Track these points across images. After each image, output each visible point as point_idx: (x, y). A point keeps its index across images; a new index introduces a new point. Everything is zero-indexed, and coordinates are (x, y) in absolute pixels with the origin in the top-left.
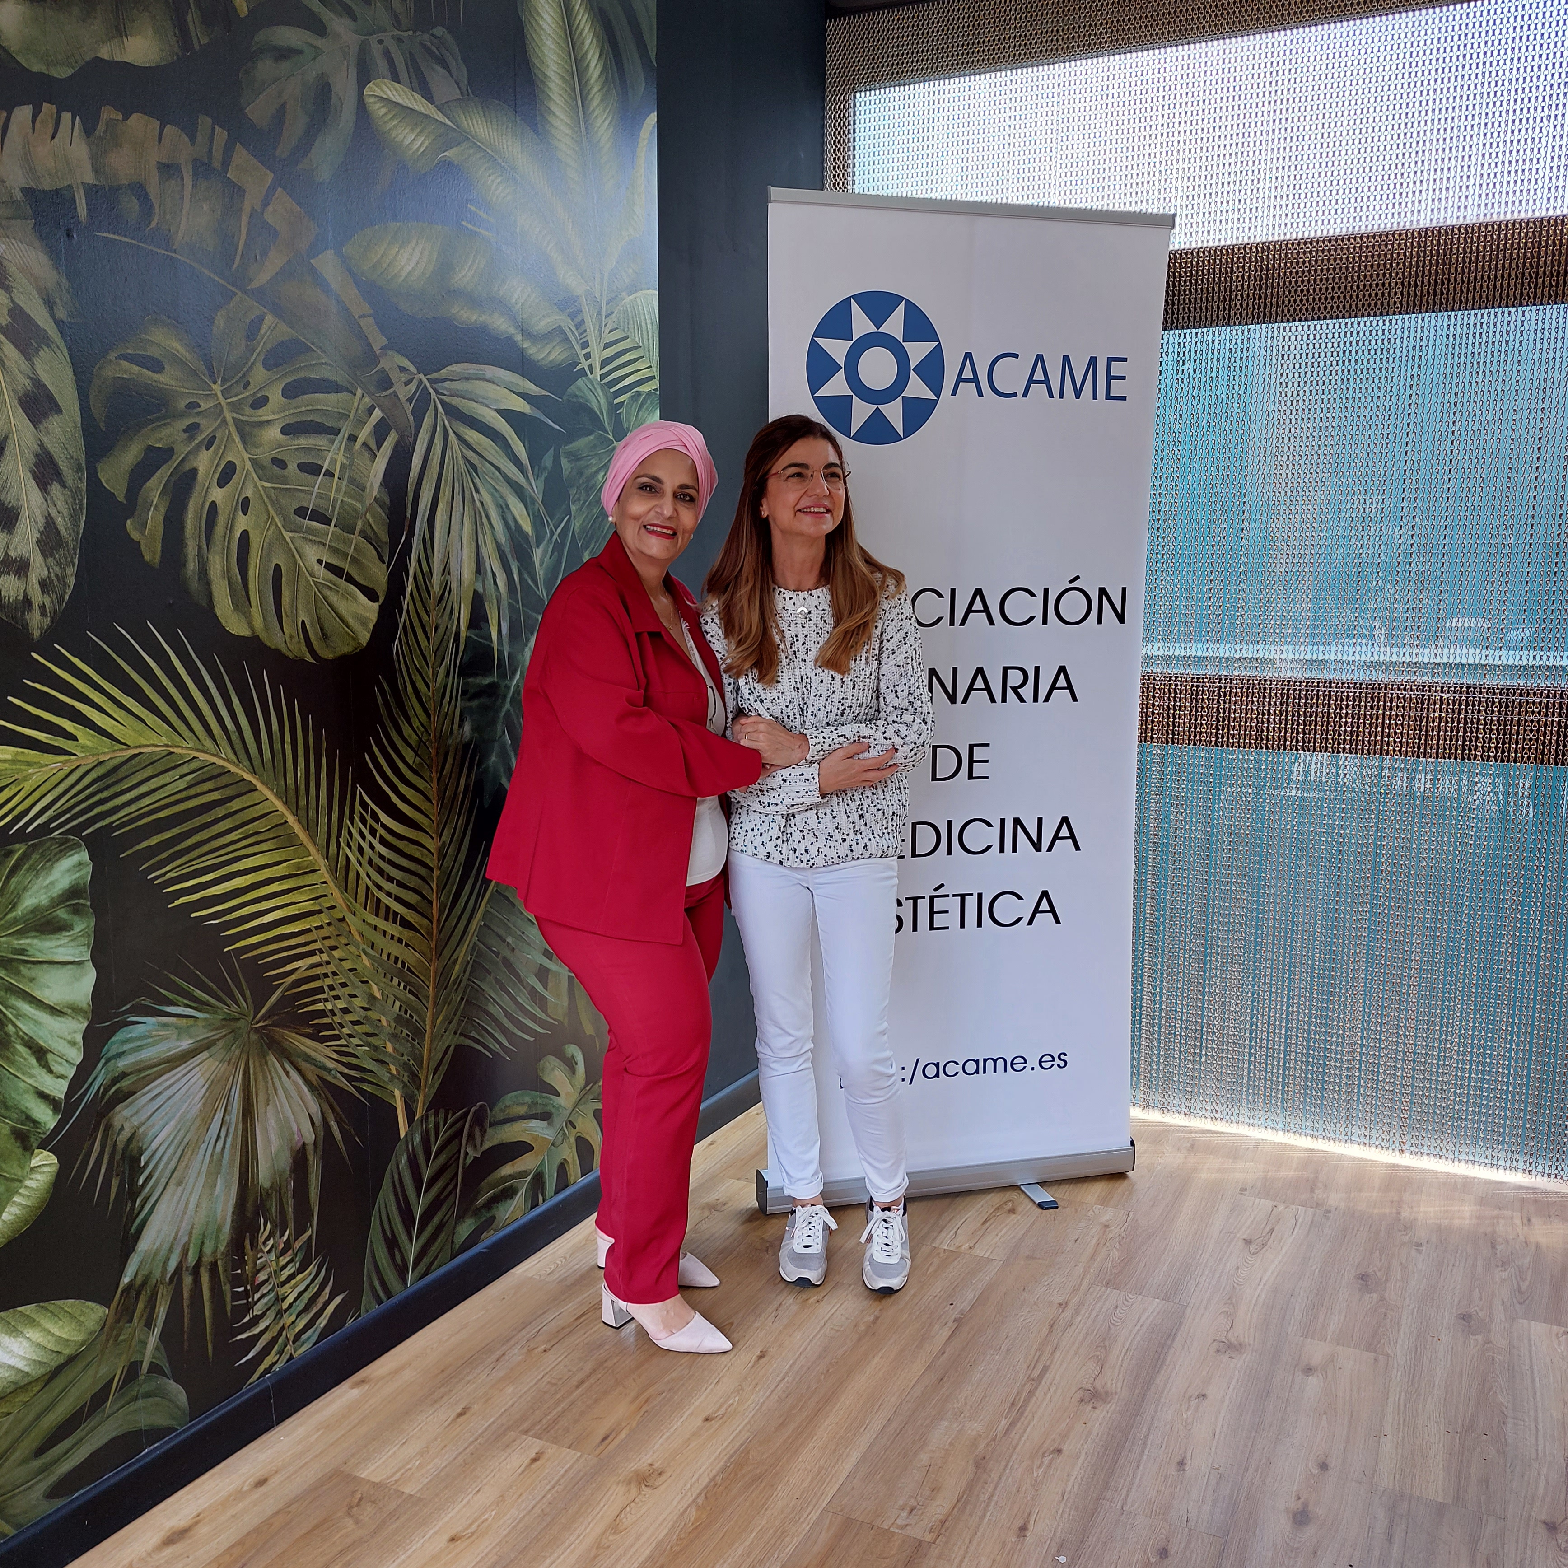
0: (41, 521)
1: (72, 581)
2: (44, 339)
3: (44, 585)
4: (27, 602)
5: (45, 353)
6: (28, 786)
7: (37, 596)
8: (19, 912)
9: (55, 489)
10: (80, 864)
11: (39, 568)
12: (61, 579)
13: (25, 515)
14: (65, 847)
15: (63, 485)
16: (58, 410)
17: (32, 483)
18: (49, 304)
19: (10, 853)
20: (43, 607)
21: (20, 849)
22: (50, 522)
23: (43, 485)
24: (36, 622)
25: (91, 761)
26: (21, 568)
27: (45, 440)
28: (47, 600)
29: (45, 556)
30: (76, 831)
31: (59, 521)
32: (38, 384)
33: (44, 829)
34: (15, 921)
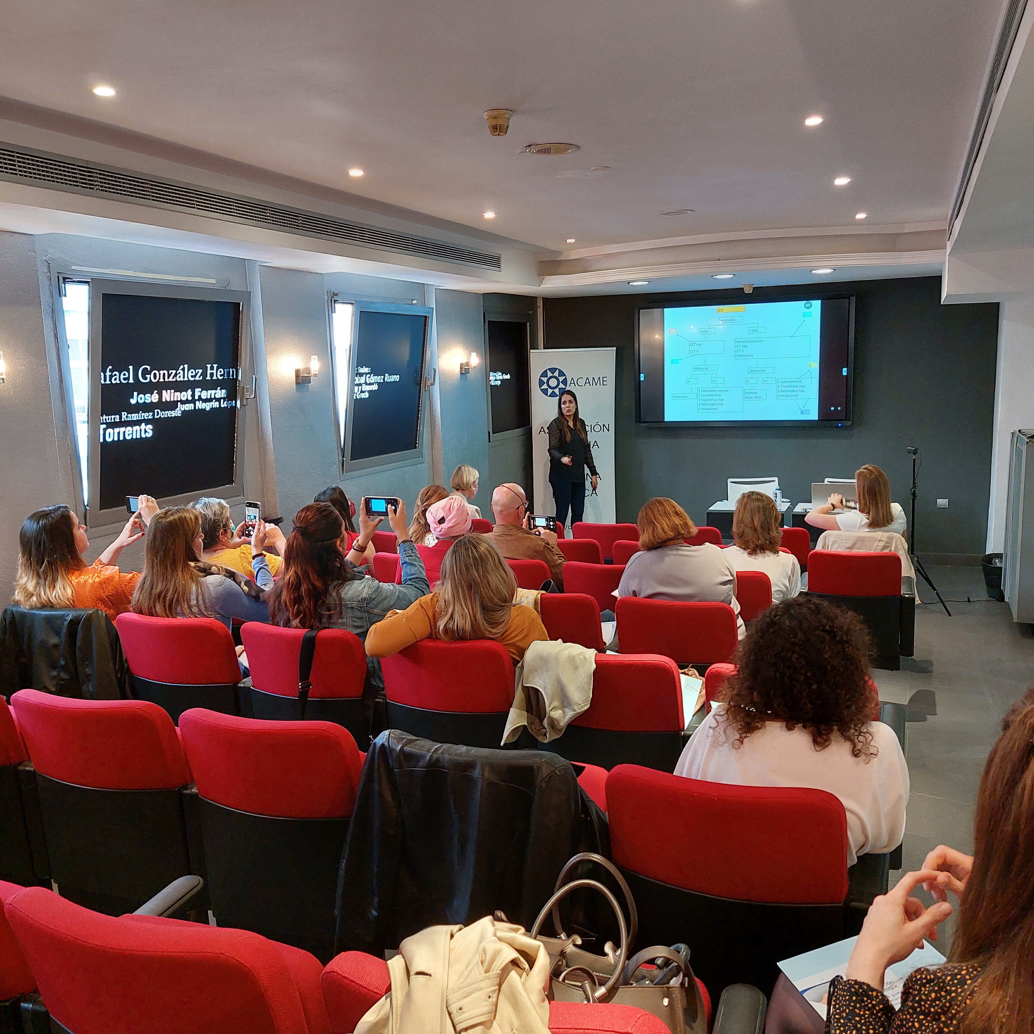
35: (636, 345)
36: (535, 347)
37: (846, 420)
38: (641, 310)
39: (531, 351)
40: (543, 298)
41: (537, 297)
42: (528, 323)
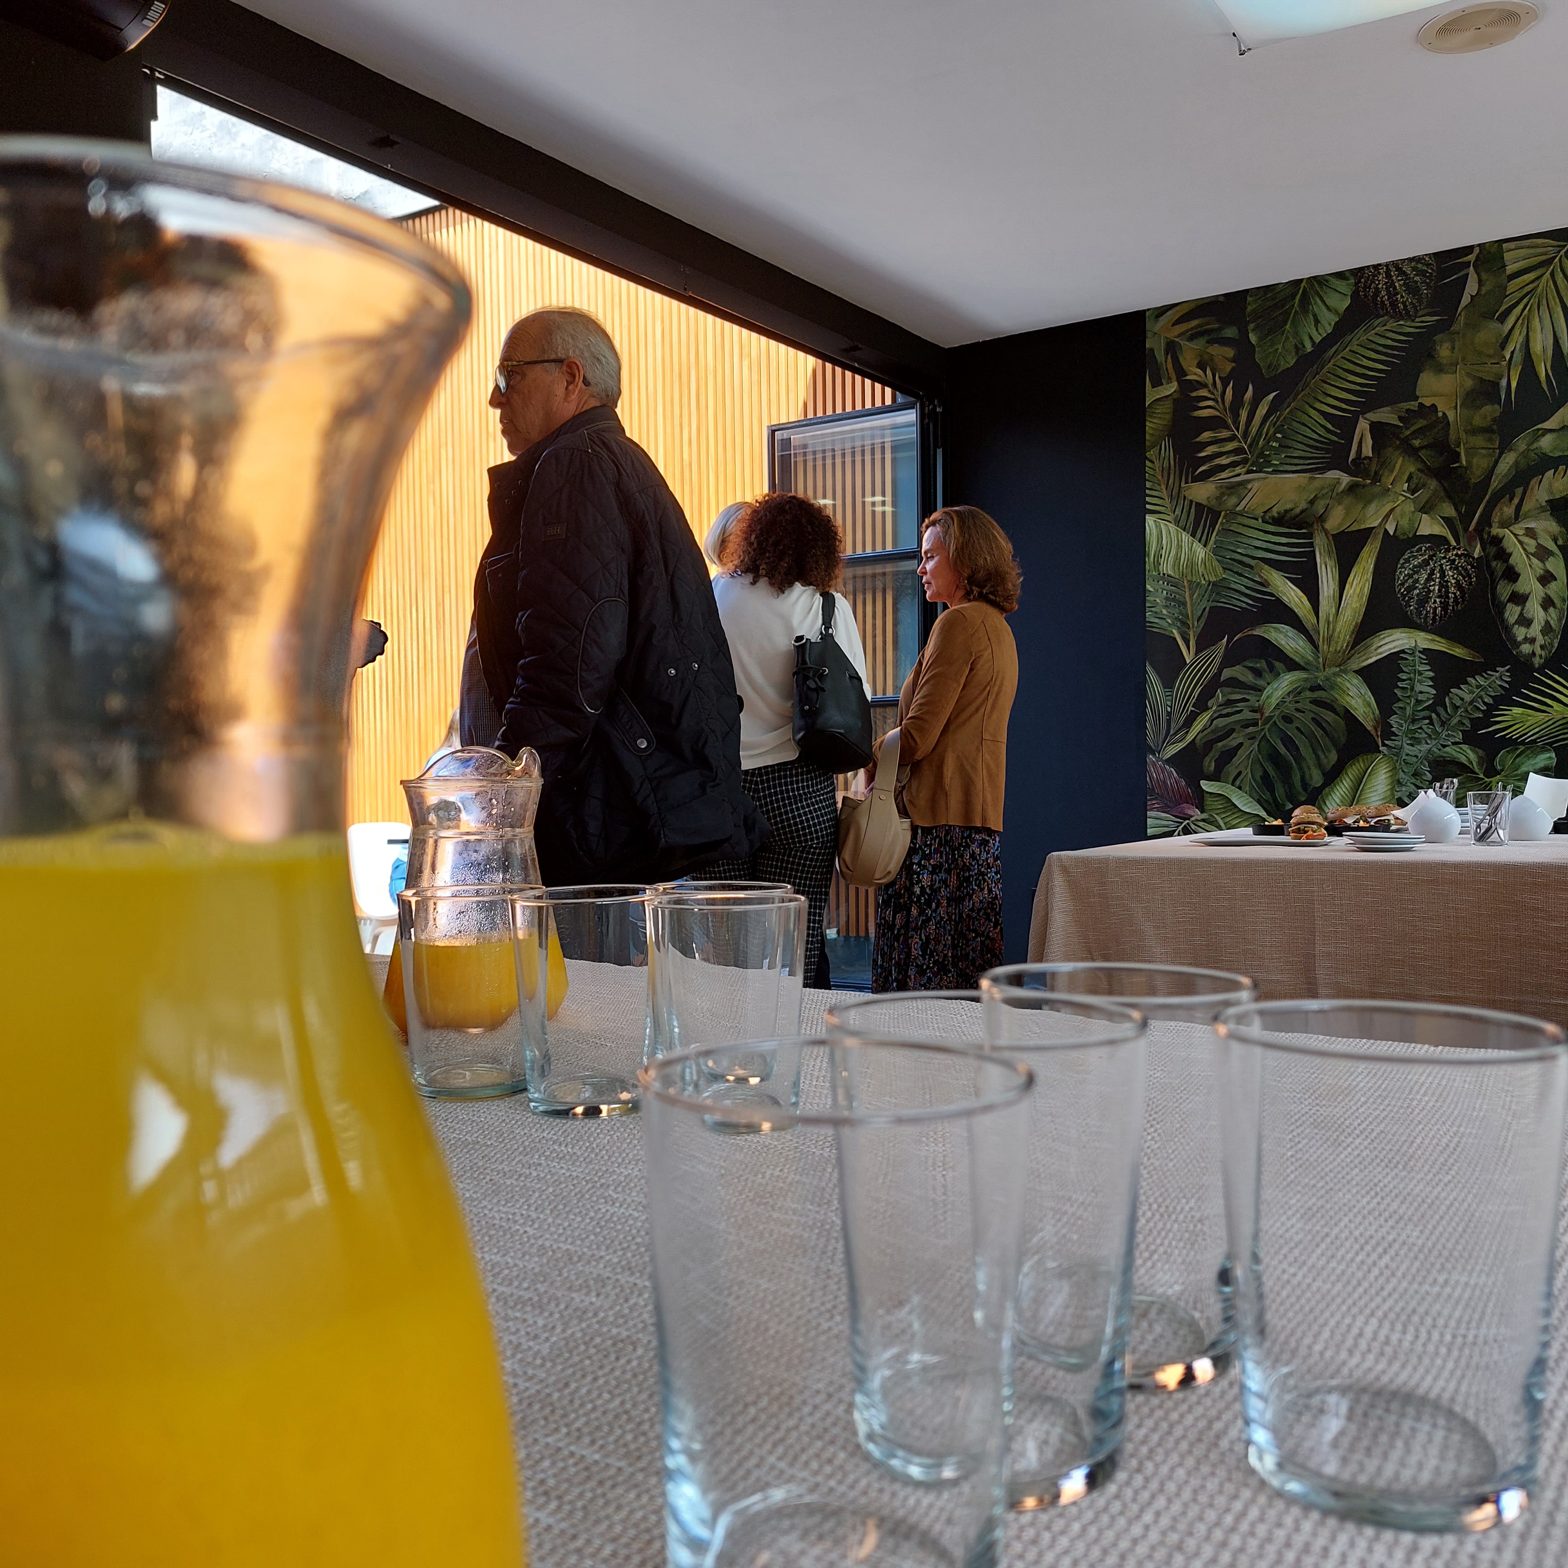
0: (1543, 623)
1: (1556, 645)
2: (1551, 553)
3: (1542, 647)
4: (1534, 654)
5: (1551, 559)
6: (1528, 724)
7: (1538, 651)
8: (1519, 772)
9: (1551, 610)
10: (1550, 758)
11: (1540, 640)
12: (1551, 644)
13: (1536, 621)
14: (1543, 749)
15: (1555, 607)
16: (1555, 579)
17: (1540, 609)
18: (1555, 540)
19: (1517, 749)
20: (1541, 656)
21: (1522, 748)
22: (1547, 623)
23: (1545, 608)
24: (1537, 661)
25: (1560, 717)
26: (1532, 641)
27: (1549, 592)
28: (1543, 654)
29: (1543, 635)
30: (1550, 744)
31: (1552, 622)
32: (1548, 571)
33: (1534, 741)
34: (1517, 775)
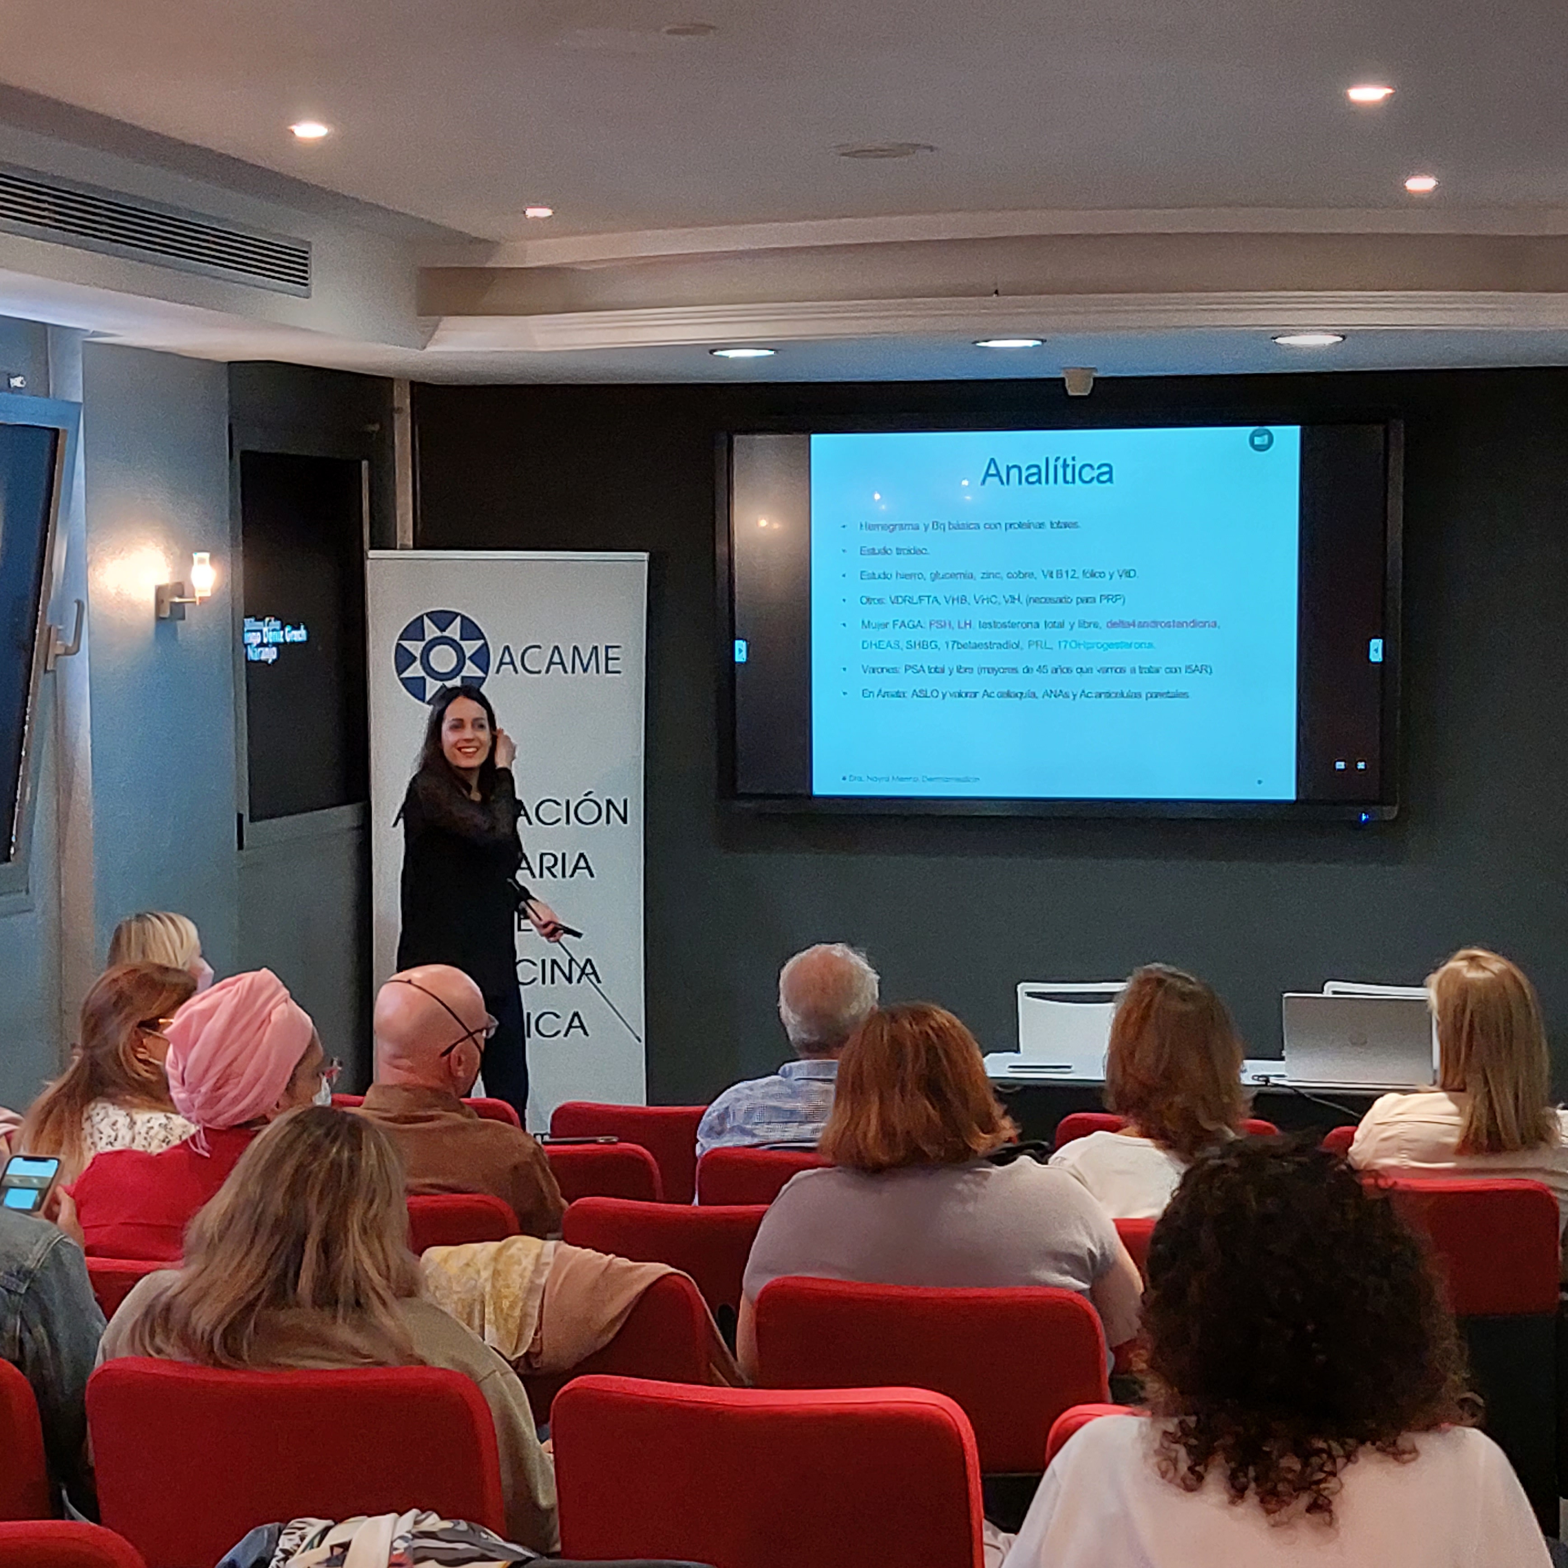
35: (721, 549)
36: (385, 540)
37: (1381, 803)
38: (736, 438)
39: (372, 554)
40: (413, 384)
41: (390, 380)
42: (365, 463)
